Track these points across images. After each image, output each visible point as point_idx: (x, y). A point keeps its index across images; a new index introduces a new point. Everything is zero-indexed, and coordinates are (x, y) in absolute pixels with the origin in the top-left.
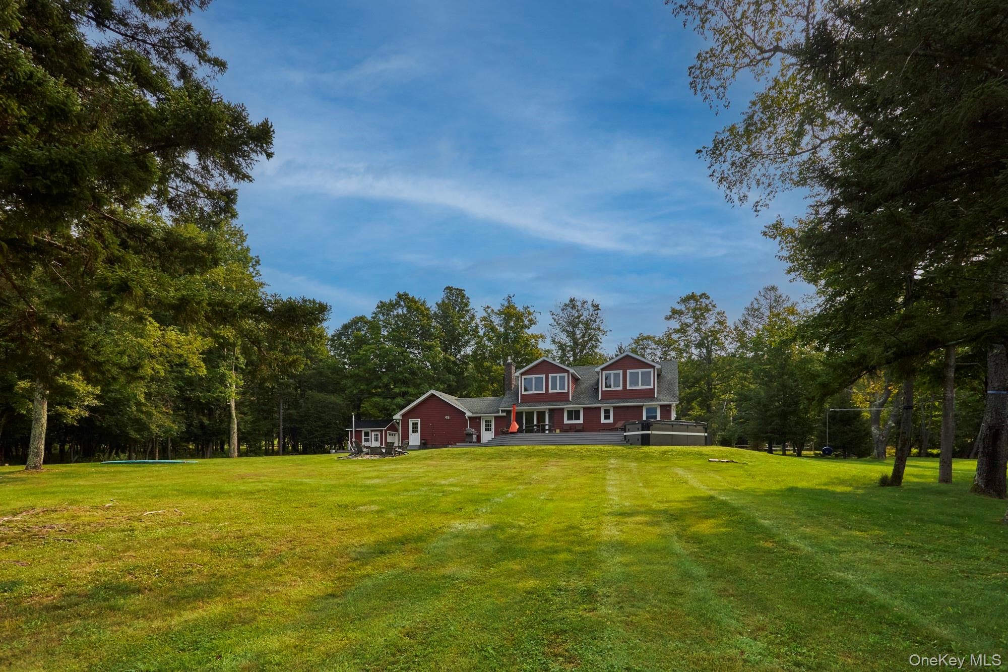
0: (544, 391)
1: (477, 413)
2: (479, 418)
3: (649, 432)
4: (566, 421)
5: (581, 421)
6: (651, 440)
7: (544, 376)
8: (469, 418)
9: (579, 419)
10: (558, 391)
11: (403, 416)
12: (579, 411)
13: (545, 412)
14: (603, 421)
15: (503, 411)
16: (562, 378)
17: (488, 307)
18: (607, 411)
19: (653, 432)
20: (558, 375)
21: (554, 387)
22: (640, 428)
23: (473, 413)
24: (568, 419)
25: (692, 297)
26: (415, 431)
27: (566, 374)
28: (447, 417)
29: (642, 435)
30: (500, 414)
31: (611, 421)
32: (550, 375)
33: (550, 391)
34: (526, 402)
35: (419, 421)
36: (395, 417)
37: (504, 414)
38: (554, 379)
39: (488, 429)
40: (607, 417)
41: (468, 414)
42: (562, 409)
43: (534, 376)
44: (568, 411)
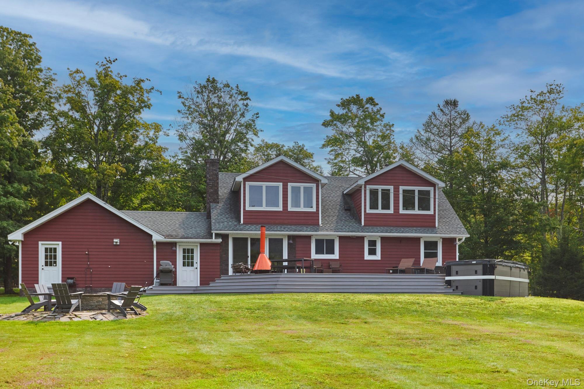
0: (280, 209)
1: (171, 236)
2: (174, 244)
3: (492, 277)
4: (314, 256)
5: (336, 256)
6: (496, 289)
7: (280, 185)
8: (159, 244)
9: (333, 253)
10: (302, 209)
11: (26, 235)
12: (333, 241)
13: (281, 240)
14: (367, 257)
15: (217, 235)
16: (308, 191)
17: (77, 71)
18: (372, 243)
19: (498, 277)
20: (302, 185)
21: (296, 204)
22: (481, 272)
23: (166, 236)
24: (317, 253)
25: (356, 100)
26: (50, 261)
27: (314, 185)
28: (117, 241)
29: (484, 280)
30: (214, 240)
31: (378, 257)
32: (290, 185)
33: (290, 209)
34: (252, 224)
35: (59, 246)
36: (10, 237)
37: (220, 240)
38: (296, 191)
39: (188, 262)
40: (372, 252)
41: (157, 238)
42: (309, 237)
43: (264, 184)
44: (317, 241)
